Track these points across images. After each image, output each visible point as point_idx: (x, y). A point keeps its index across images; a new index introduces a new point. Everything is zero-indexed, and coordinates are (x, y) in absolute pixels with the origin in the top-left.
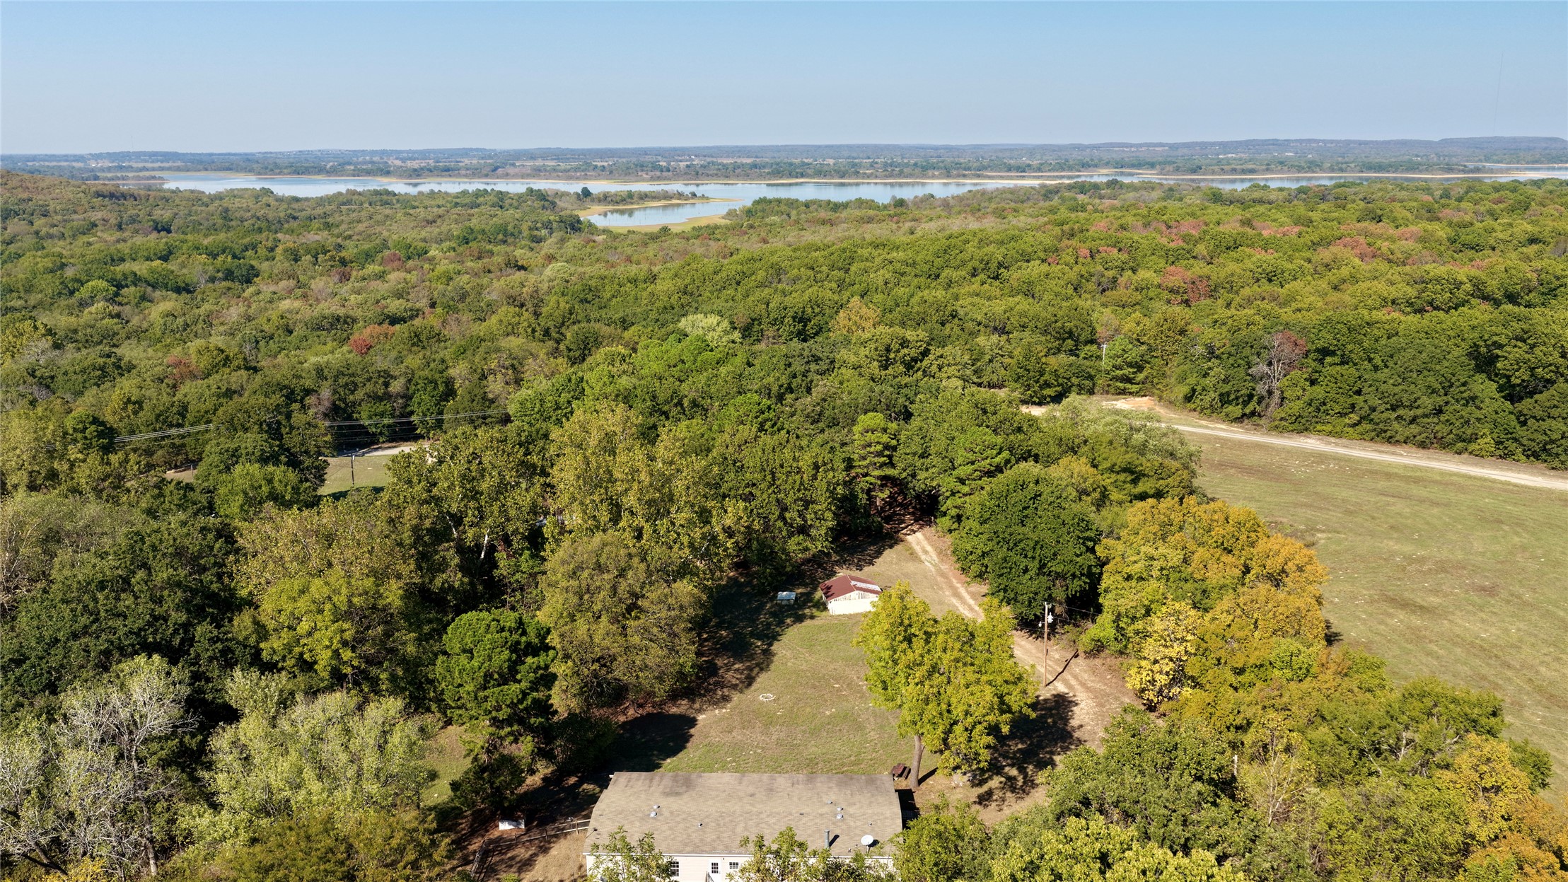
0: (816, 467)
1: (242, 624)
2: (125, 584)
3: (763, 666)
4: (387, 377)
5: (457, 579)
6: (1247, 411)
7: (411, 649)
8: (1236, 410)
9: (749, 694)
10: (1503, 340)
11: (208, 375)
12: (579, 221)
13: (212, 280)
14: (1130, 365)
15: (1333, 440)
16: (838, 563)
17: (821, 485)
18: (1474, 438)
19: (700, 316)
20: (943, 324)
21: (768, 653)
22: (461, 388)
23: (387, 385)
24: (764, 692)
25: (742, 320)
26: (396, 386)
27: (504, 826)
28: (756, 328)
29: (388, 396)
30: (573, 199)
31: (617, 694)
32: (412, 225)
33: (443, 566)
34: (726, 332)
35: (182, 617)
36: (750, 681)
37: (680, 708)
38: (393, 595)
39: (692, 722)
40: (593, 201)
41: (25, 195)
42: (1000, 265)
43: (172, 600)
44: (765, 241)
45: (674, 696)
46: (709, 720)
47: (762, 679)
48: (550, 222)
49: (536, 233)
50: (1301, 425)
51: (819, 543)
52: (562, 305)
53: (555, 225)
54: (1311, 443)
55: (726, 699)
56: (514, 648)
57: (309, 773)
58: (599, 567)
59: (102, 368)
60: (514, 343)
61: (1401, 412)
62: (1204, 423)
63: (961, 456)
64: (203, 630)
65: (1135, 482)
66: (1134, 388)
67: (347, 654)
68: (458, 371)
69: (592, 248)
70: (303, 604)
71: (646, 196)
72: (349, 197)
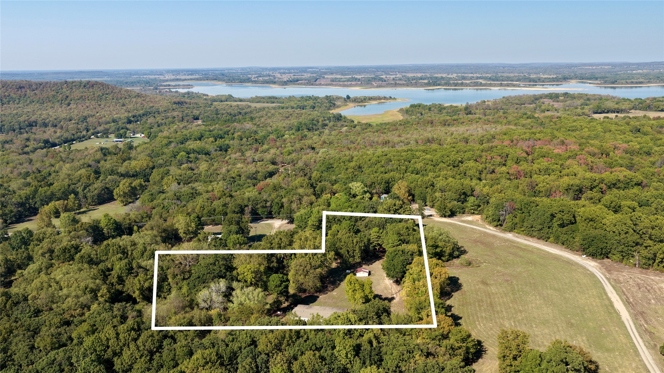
1: (235, 273)
2: (215, 264)
3: (337, 287)
4: (266, 201)
5: (275, 264)
6: (498, 224)
7: (265, 279)
8: (495, 223)
9: (332, 293)
10: (557, 212)
11: (220, 199)
12: (341, 116)
13: (216, 150)
14: (476, 205)
15: (517, 235)
17: (357, 247)
18: (549, 238)
19: (355, 183)
20: (427, 188)
21: (339, 284)
22: (286, 205)
23: (266, 203)
24: (334, 293)
25: (368, 183)
26: (268, 204)
27: (279, 312)
28: (373, 185)
29: (266, 207)
30: (342, 100)
31: (305, 291)
32: (281, 118)
33: (273, 262)
34: (362, 188)
35: (224, 271)
36: (333, 289)
37: (317, 294)
38: (262, 269)
39: (318, 297)
40: (350, 101)
41: (151, 105)
43: (223, 267)
44: (399, 136)
45: (317, 292)
46: (322, 297)
47: (336, 290)
48: (330, 117)
49: (325, 122)
50: (511, 230)
53: (332, 118)
54: (510, 236)
55: (327, 293)
56: (281, 281)
57: (247, 299)
58: (301, 266)
59: (192, 194)
60: (301, 191)
61: (533, 229)
62: (487, 226)
64: (228, 273)
66: (477, 212)
67: (253, 280)
68: (284, 200)
69: (340, 136)
70: (246, 270)
71: (372, 98)
72: (260, 100)
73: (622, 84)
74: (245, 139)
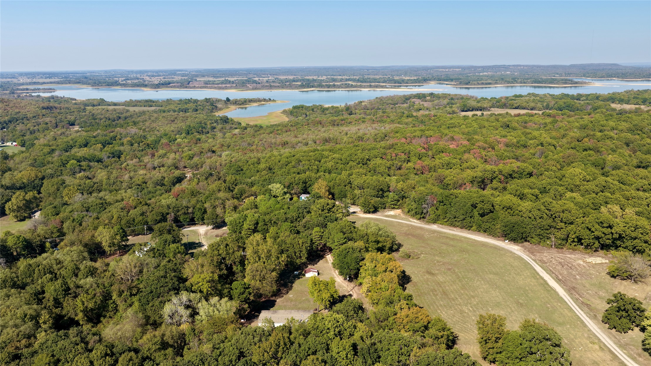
0: (303, 243)
1: (188, 284)
3: (291, 289)
4: (188, 207)
5: (225, 272)
6: (422, 216)
7: (220, 288)
8: (419, 216)
9: (287, 295)
10: (478, 202)
11: (135, 208)
12: (228, 119)
13: (109, 157)
14: (395, 200)
15: (441, 226)
16: (309, 264)
17: (304, 248)
18: (472, 227)
19: (275, 184)
20: (345, 186)
21: (292, 286)
22: (209, 211)
23: (187, 210)
24: (291, 295)
25: (287, 184)
26: (190, 210)
27: (242, 321)
28: (291, 186)
29: (188, 213)
30: (223, 103)
31: (261, 296)
32: (166, 122)
33: (222, 269)
34: (283, 189)
35: (177, 283)
36: (288, 292)
37: (273, 298)
38: (216, 277)
39: (276, 301)
40: (231, 103)
41: (17, 110)
42: (367, 160)
43: (175, 279)
44: (296, 137)
45: (272, 296)
46: (279, 301)
47: (290, 292)
48: (217, 120)
49: (213, 125)
50: (435, 221)
51: (304, 260)
52: (233, 178)
53: (219, 121)
54: (435, 227)
55: (283, 296)
56: (244, 288)
57: (215, 310)
58: (257, 271)
59: (102, 204)
60: (221, 195)
61: (456, 219)
62: (411, 219)
63: (336, 240)
64: (181, 285)
65: (378, 244)
66: (397, 207)
67: (209, 289)
68: (207, 205)
69: (236, 138)
70: (200, 280)
71: (251, 101)
72: (136, 103)
73: (475, 85)
74: (137, 144)
